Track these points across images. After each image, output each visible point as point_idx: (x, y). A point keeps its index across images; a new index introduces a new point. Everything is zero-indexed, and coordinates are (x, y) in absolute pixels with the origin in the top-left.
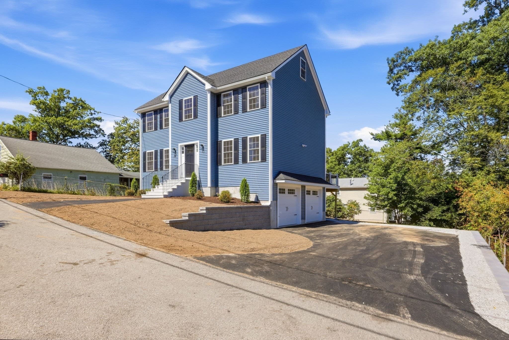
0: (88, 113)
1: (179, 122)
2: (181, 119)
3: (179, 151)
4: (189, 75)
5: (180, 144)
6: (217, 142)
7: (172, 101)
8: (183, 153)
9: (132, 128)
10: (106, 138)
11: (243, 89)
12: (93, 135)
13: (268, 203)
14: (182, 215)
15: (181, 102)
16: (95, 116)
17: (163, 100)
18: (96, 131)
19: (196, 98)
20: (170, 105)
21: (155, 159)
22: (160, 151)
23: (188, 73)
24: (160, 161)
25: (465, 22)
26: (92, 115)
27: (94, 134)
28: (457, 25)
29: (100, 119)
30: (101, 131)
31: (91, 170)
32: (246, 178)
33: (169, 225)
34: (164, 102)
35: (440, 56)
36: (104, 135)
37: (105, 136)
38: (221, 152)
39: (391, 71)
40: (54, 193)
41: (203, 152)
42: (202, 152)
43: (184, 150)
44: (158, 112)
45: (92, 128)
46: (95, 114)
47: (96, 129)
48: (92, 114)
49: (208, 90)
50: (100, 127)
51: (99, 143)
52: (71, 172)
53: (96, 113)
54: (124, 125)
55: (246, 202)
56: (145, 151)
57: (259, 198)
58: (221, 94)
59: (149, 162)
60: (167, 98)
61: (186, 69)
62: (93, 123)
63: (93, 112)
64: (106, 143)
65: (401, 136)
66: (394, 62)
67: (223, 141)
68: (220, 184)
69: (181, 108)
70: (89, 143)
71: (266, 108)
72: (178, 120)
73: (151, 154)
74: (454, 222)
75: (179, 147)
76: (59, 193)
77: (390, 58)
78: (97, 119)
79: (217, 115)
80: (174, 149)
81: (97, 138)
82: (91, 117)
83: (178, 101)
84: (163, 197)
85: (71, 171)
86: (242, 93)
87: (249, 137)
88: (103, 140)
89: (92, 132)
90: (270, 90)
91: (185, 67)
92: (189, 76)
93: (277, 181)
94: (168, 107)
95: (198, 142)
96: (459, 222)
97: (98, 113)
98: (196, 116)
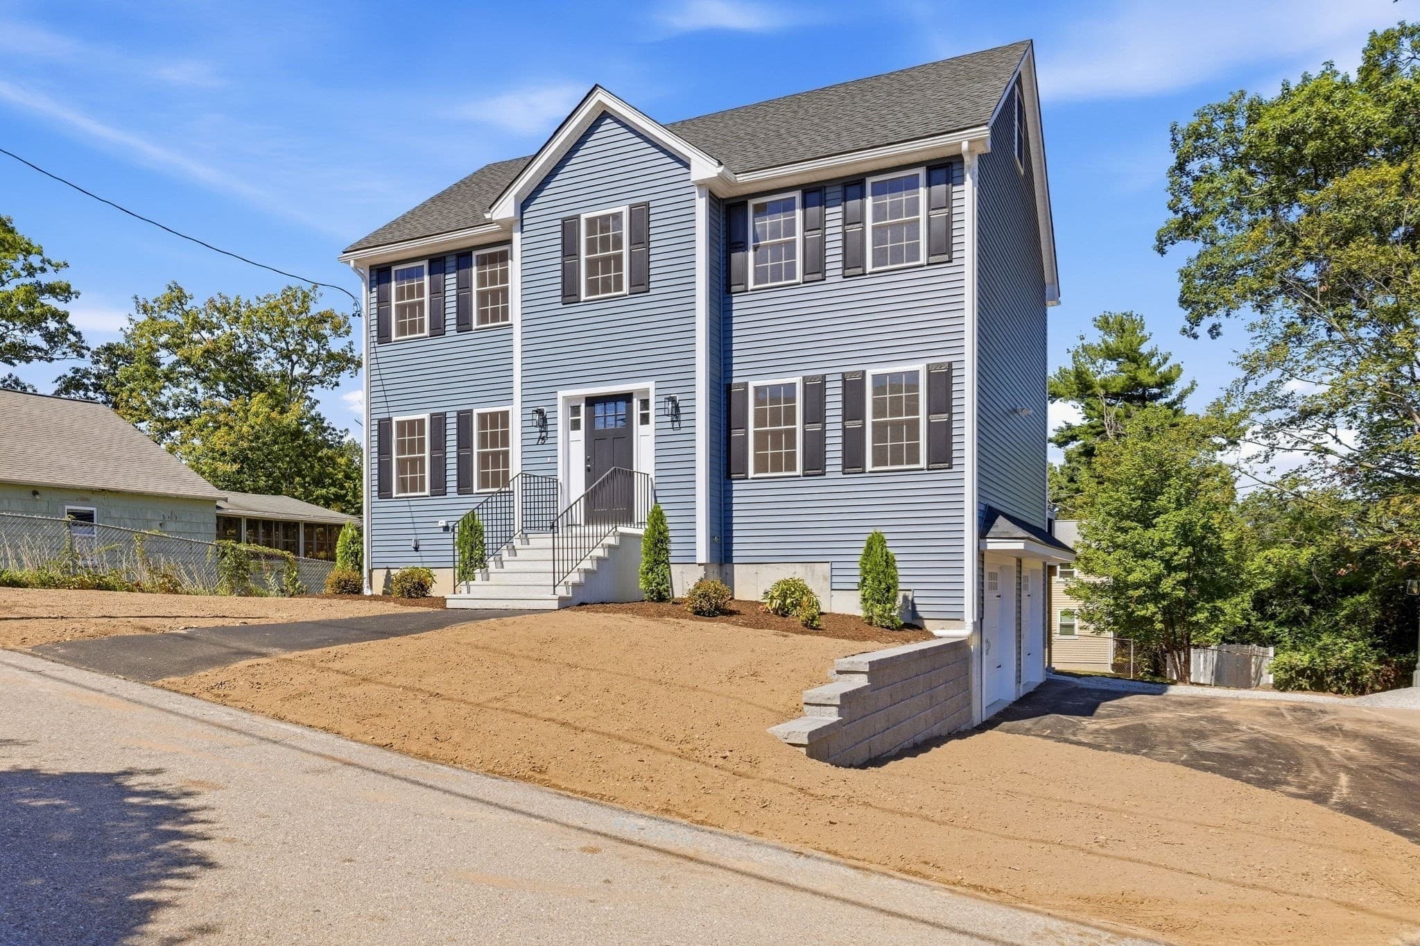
0: (18, 266)
1: (560, 305)
2: (569, 294)
3: (561, 418)
4: (609, 121)
5: (561, 394)
6: (729, 387)
7: (525, 222)
8: (575, 425)
9: (203, 328)
10: (85, 363)
11: (852, 186)
12: (36, 348)
13: (963, 631)
14: (805, 699)
15: (569, 228)
16: (45, 279)
17: (488, 216)
18: (49, 337)
19: (641, 215)
20: (517, 237)
21: (432, 449)
22: (459, 417)
23: (605, 115)
24: (459, 457)
25: (1408, 24)
26: (30, 274)
27: (44, 345)
28: (1380, 32)
29: (64, 292)
30: (70, 336)
31: (111, 485)
32: (879, 530)
33: (803, 750)
34: (490, 222)
35: (1358, 128)
36: (79, 350)
37: (83, 356)
38: (744, 426)
39: (1181, 167)
40: (25, 586)
41: (676, 425)
42: (670, 425)
43: (582, 417)
44: (451, 262)
45: (34, 322)
46: (43, 270)
47: (52, 325)
48: (31, 271)
49: (700, 184)
50: (70, 320)
51: (60, 378)
52: (35, 493)
53: (47, 266)
54: (171, 317)
55: (888, 627)
56: (386, 416)
57: (918, 608)
58: (745, 204)
59: (405, 460)
60: (506, 209)
61: (600, 96)
62: (42, 305)
63: (35, 260)
64: (85, 381)
65: (1122, 388)
66: (1199, 137)
67: (752, 384)
68: (738, 550)
69: (569, 249)
70: (22, 380)
71: (950, 261)
72: (559, 299)
73: (413, 427)
74: (1367, 673)
75: (560, 402)
76: (44, 584)
77: (1183, 125)
78: (52, 290)
79: (728, 285)
80: (540, 412)
81: (52, 360)
82: (28, 280)
83: (559, 222)
84: (555, 605)
85: (35, 490)
86: (845, 200)
87: (870, 372)
88: (77, 371)
89: (35, 338)
90: (967, 194)
91: (596, 85)
92: (609, 124)
93: (992, 545)
94: (509, 242)
95: (650, 385)
96: (1378, 671)
97: (57, 267)
98: (641, 283)
